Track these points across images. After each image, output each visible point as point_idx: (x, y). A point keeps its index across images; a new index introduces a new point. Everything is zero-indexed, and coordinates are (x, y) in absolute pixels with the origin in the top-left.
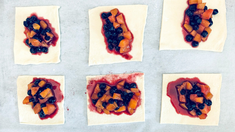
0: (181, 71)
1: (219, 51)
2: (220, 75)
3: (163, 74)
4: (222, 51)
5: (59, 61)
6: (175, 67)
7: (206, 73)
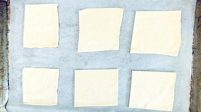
0: (146, 69)
1: (174, 56)
2: (175, 73)
3: (132, 71)
4: (176, 56)
5: (58, 46)
6: (141, 66)
7: (164, 72)
